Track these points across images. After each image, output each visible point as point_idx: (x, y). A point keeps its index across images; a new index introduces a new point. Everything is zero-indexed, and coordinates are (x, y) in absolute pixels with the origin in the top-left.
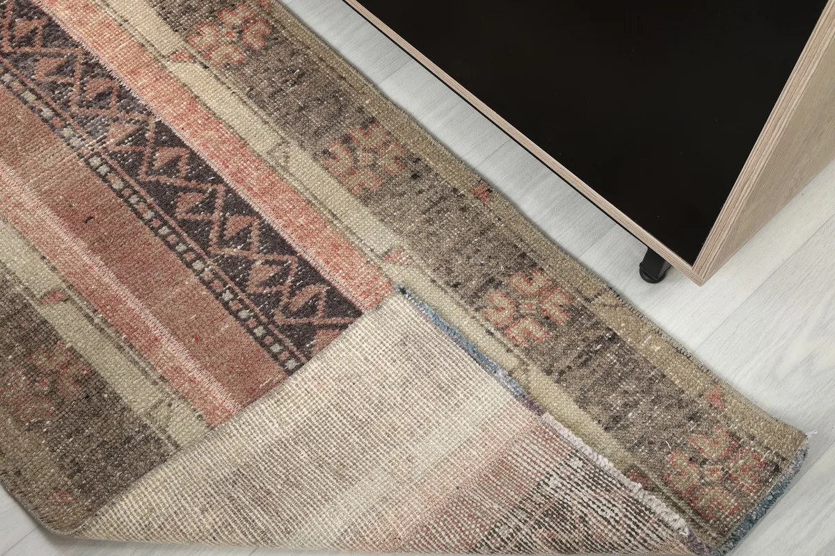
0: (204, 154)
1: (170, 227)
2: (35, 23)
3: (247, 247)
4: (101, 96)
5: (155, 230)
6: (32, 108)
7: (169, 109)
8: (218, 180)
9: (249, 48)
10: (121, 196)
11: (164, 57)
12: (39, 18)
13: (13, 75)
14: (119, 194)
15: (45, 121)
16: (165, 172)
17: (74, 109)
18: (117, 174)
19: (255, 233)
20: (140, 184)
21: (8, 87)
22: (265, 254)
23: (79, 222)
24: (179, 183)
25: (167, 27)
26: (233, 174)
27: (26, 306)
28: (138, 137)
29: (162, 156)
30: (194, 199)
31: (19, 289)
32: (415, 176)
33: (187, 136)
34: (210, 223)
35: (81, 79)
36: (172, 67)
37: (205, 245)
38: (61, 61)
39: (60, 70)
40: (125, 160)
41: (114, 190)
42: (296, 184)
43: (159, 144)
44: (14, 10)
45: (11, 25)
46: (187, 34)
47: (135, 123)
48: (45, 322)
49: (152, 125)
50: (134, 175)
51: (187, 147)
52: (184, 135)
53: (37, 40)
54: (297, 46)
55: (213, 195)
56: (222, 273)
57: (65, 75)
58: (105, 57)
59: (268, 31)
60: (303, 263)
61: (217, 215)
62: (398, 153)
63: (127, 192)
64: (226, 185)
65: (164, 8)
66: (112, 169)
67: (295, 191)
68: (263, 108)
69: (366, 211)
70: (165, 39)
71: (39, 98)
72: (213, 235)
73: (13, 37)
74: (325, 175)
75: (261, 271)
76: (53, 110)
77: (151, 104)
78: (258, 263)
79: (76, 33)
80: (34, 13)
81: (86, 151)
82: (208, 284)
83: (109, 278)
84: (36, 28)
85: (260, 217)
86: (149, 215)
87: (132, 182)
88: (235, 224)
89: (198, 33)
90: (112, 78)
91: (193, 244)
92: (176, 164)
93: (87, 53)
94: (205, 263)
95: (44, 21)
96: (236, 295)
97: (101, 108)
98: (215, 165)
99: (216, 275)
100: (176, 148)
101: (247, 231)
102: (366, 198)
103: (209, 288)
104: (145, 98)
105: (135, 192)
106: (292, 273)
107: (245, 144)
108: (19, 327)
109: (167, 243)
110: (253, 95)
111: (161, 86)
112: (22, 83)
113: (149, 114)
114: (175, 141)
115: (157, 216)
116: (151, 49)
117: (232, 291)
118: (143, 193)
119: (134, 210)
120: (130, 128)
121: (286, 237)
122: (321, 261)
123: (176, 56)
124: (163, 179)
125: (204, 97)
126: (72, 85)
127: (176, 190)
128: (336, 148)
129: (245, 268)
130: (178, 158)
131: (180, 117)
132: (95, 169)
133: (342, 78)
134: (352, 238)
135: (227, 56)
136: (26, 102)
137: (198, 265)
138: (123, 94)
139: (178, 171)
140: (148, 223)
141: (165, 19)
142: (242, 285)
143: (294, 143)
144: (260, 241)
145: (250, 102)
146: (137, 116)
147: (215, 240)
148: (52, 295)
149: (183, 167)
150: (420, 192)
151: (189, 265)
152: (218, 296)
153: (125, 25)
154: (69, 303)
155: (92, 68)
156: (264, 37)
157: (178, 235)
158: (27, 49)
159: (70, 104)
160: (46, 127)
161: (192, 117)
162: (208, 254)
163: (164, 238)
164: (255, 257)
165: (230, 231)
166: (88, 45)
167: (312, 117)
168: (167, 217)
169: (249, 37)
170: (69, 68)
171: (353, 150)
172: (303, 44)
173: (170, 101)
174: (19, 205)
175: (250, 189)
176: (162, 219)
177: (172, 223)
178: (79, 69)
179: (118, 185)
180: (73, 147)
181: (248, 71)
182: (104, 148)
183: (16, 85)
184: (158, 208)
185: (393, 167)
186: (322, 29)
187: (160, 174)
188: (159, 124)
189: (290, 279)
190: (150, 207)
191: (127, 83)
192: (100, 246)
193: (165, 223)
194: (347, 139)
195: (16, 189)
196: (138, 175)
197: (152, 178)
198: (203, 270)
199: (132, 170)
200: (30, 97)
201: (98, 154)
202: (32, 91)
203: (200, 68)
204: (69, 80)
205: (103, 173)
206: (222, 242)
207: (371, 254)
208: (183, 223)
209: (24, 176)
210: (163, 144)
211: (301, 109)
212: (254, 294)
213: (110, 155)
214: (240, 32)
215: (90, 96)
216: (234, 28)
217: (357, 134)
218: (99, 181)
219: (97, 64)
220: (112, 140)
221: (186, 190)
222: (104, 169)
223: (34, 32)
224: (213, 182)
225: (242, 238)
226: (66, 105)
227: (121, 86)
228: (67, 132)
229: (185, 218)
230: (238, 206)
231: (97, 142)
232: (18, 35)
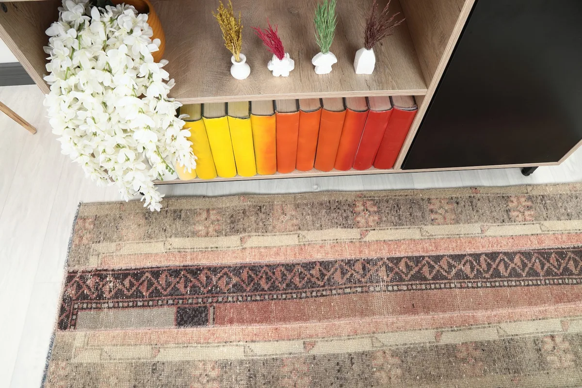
0: (410, 254)
1: (432, 284)
2: (318, 267)
3: (455, 267)
4: (364, 268)
5: (430, 289)
6: (354, 293)
7: (384, 252)
8: (424, 257)
9: (375, 212)
10: (411, 290)
11: (360, 239)
12: (316, 265)
13: (335, 289)
14: (408, 290)
15: (362, 292)
16: (410, 271)
17: (363, 280)
18: (400, 285)
19: (451, 261)
20: (409, 280)
21: (339, 294)
22: (460, 263)
23: (413, 309)
24: (417, 269)
25: (349, 229)
26: (424, 251)
27: (437, 347)
28: (389, 269)
29: (402, 266)
30: (426, 269)
31: (428, 345)
32: (457, 203)
33: (399, 254)
34: (438, 271)
35: (352, 270)
36: (367, 239)
37: (446, 278)
38: (339, 271)
39: (343, 274)
40: (396, 279)
41: (406, 290)
42: (439, 237)
43: (397, 264)
44: (305, 270)
45: (312, 275)
46: (355, 225)
47: (382, 266)
48: (447, 345)
49: (387, 262)
50: (404, 281)
51: (403, 257)
52: (398, 255)
53: (325, 272)
54: (385, 199)
55: (428, 263)
56: (460, 281)
57: (346, 273)
58: (347, 256)
59: (372, 202)
60: (471, 255)
61: (437, 267)
62: (446, 201)
63: (410, 287)
64: (427, 256)
65: (340, 225)
66: (397, 285)
67: (442, 239)
68: (403, 225)
69: (461, 225)
70: (354, 233)
71: (351, 288)
72: (444, 274)
73: (318, 278)
74: (441, 226)
75: (467, 269)
76: (359, 287)
77: (378, 256)
78: (463, 268)
79: (330, 258)
80: (312, 265)
81: (384, 288)
82: (461, 287)
83: (441, 315)
84: (319, 269)
85: (445, 255)
86: (423, 287)
87: (406, 283)
88: (444, 263)
89: (358, 222)
90: (359, 260)
91: (444, 281)
92: (409, 265)
93: (342, 261)
94: (453, 283)
95: (318, 264)
96: (471, 282)
97: (369, 271)
98: (417, 254)
99: (461, 283)
100: (402, 261)
101: (448, 263)
102: (457, 221)
103: (463, 288)
104: (374, 256)
105: (412, 285)
106: (472, 261)
107: (414, 240)
108: (444, 354)
109: (438, 289)
110: (395, 224)
111: (372, 248)
112: (340, 289)
113: (382, 259)
114: (399, 259)
115: (426, 284)
116: (354, 240)
117: (469, 282)
118: (414, 282)
119: (419, 290)
120: (384, 268)
121: (457, 253)
122: (473, 250)
123: (363, 235)
124: (413, 272)
125: (386, 238)
126: (352, 274)
127: (418, 272)
128: (433, 216)
129: (462, 273)
130: (406, 263)
131: (390, 251)
132: (393, 291)
133: (406, 195)
134: (470, 236)
135: (374, 221)
136: (350, 293)
137: (452, 285)
138: (368, 261)
139: (412, 266)
140: (426, 289)
141: (345, 228)
142: (468, 278)
143: (423, 226)
144: (455, 262)
145: (398, 227)
146: (380, 263)
147: (446, 274)
148: (438, 336)
149: (411, 264)
150: (464, 206)
151: (451, 288)
152: (468, 287)
153: (337, 241)
154: (443, 333)
155: (349, 263)
156: (374, 205)
157: (437, 283)
158: (326, 277)
159: (360, 280)
160: (365, 294)
161: (392, 247)
162: (449, 279)
163: (435, 288)
164: (460, 266)
165: (446, 267)
166: (339, 258)
167: (415, 214)
168: (428, 282)
169: (371, 209)
170: (345, 270)
171: (436, 213)
172: (385, 196)
173: (380, 250)
174: (393, 323)
175: (432, 251)
176: (428, 284)
177: (431, 282)
178: (347, 267)
179: (405, 288)
180: (379, 291)
181: (384, 219)
182: (386, 282)
183: (340, 291)
184: (422, 282)
185: (450, 206)
186: (381, 187)
187: (409, 272)
188: (388, 259)
189: (474, 263)
190: (421, 284)
191: (364, 257)
192: (427, 309)
193: (430, 284)
194: (432, 211)
195: (386, 320)
196: (405, 279)
197: (409, 276)
198: (455, 285)
199: (401, 280)
200: (348, 290)
201: (388, 286)
202: (346, 288)
203: (373, 231)
204: (349, 274)
205: (397, 289)
206: (448, 273)
207: (480, 235)
208: (433, 279)
209: (381, 314)
210: (397, 263)
211: (411, 215)
212: (474, 277)
213: (391, 282)
214: (367, 210)
215: (361, 272)
216: (364, 211)
217: (432, 207)
218: (399, 293)
219: (349, 261)
220: (385, 277)
221: (421, 269)
222: (395, 288)
223: (320, 270)
224: (423, 259)
225: (451, 266)
226: (360, 281)
227: (364, 260)
228: (372, 289)
229: (432, 276)
230: (438, 259)
231: (382, 282)
232: (318, 276)
